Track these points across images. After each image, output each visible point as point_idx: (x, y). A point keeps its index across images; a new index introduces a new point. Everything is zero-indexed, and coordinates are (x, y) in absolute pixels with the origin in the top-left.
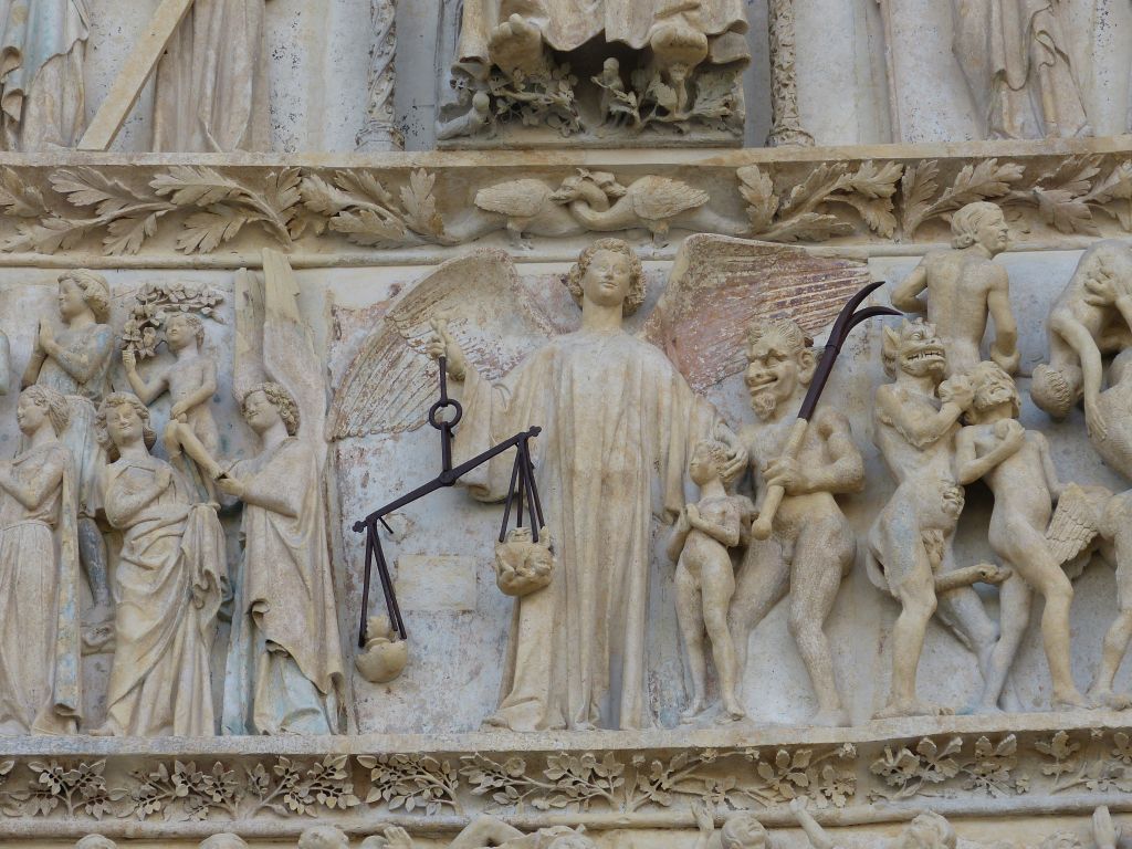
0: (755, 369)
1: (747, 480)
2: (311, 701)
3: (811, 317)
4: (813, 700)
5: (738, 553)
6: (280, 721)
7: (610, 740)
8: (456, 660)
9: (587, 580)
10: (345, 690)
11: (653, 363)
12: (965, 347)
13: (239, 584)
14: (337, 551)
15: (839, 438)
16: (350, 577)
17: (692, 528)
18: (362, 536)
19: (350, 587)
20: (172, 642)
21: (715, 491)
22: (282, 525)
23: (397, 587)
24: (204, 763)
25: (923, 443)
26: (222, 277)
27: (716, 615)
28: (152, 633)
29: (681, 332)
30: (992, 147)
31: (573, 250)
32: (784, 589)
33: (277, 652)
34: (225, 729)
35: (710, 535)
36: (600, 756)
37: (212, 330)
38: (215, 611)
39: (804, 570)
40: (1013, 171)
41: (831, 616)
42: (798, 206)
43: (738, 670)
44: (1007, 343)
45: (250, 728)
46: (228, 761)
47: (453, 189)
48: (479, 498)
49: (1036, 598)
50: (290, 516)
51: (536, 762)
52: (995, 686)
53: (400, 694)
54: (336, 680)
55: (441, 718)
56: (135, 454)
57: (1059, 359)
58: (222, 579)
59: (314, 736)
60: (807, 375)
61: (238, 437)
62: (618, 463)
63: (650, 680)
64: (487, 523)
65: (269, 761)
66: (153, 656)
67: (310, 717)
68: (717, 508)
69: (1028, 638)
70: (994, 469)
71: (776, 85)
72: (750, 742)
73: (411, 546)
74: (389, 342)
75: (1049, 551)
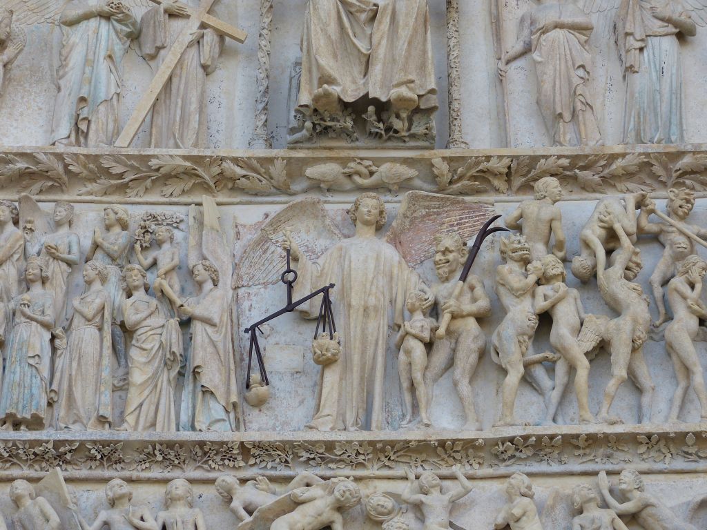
0: (438, 257)
1: (434, 310)
2: (223, 415)
3: (466, 232)
4: (464, 418)
5: (429, 346)
6: (207, 424)
7: (365, 436)
8: (293, 396)
9: (356, 358)
10: (239, 410)
11: (389, 252)
12: (540, 248)
13: (188, 358)
14: (236, 343)
15: (479, 291)
16: (242, 355)
17: (407, 333)
18: (248, 335)
19: (242, 360)
20: (156, 385)
21: (418, 316)
22: (210, 330)
23: (265, 360)
24: (170, 445)
25: (518, 294)
26: (183, 209)
27: (418, 376)
28: (147, 381)
29: (403, 238)
30: (555, 150)
31: (352, 198)
32: (451, 363)
33: (206, 391)
34: (181, 428)
35: (416, 337)
36: (361, 444)
37: (178, 235)
38: (177, 371)
39: (461, 355)
40: (565, 162)
41: (474, 376)
42: (461, 178)
43: (428, 402)
44: (560, 246)
45: (193, 428)
46: (182, 444)
47: (295, 168)
48: (305, 317)
49: (572, 369)
50: (214, 325)
51: (330, 446)
52: (552, 411)
53: (266, 412)
54: (235, 405)
55: (285, 423)
56: (140, 294)
57: (585, 253)
58: (181, 355)
59: (223, 432)
60: (463, 260)
61: (189, 287)
62: (372, 301)
63: (386, 406)
64: (309, 329)
65: (202, 444)
66: (146, 392)
67: (222, 422)
68: (419, 324)
69: (568, 389)
70: (553, 306)
71: (451, 119)
72: (433, 437)
73: (272, 340)
74: (263, 240)
75: (578, 347)
